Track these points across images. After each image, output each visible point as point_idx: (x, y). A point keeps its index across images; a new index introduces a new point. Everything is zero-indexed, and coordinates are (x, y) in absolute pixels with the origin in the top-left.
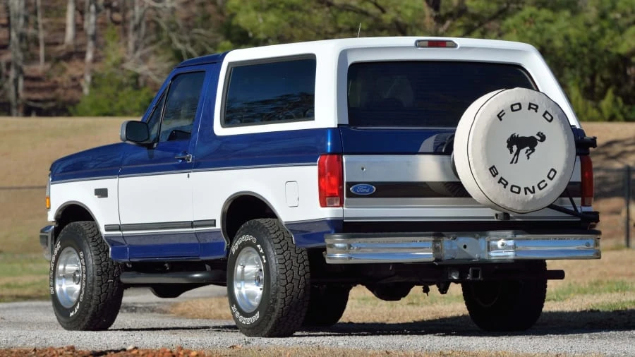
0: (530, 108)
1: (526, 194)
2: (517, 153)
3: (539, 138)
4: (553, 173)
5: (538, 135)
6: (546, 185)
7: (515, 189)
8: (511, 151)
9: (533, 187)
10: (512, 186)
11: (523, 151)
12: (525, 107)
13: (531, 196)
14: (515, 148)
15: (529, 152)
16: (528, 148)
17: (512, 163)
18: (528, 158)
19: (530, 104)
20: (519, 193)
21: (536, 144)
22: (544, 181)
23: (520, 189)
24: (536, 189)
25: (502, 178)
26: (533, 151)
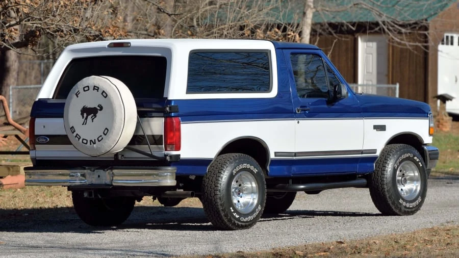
0: (94, 89)
1: (91, 144)
2: (86, 118)
3: (99, 108)
4: (106, 131)
5: (98, 106)
6: (102, 138)
7: (85, 141)
8: (83, 117)
9: (95, 140)
10: (83, 139)
11: (90, 117)
12: (91, 89)
13: (93, 145)
14: (85, 115)
15: (93, 117)
16: (93, 115)
17: (83, 124)
18: (93, 121)
19: (95, 86)
20: (86, 144)
21: (97, 112)
22: (101, 136)
23: (87, 141)
24: (97, 141)
25: (77, 134)
26: (96, 117)
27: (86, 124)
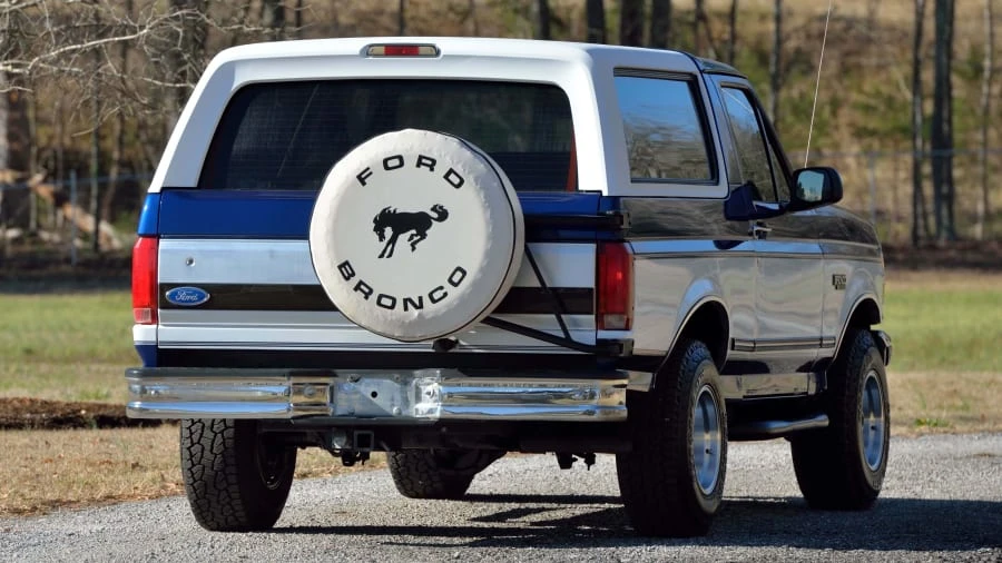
0: (419, 164)
1: (406, 309)
2: (393, 241)
3: (435, 215)
4: (459, 274)
5: (434, 209)
6: (445, 294)
7: (386, 302)
8: (382, 237)
9: (420, 299)
10: (381, 296)
12: (410, 162)
13: (416, 313)
14: (389, 232)
15: (416, 238)
16: (414, 232)
17: (381, 256)
18: (414, 249)
19: (421, 157)
20: (392, 307)
21: (429, 225)
22: (441, 288)
23: (394, 300)
24: (426, 300)
25: (361, 283)
26: (423, 236)
27: (390, 255)
